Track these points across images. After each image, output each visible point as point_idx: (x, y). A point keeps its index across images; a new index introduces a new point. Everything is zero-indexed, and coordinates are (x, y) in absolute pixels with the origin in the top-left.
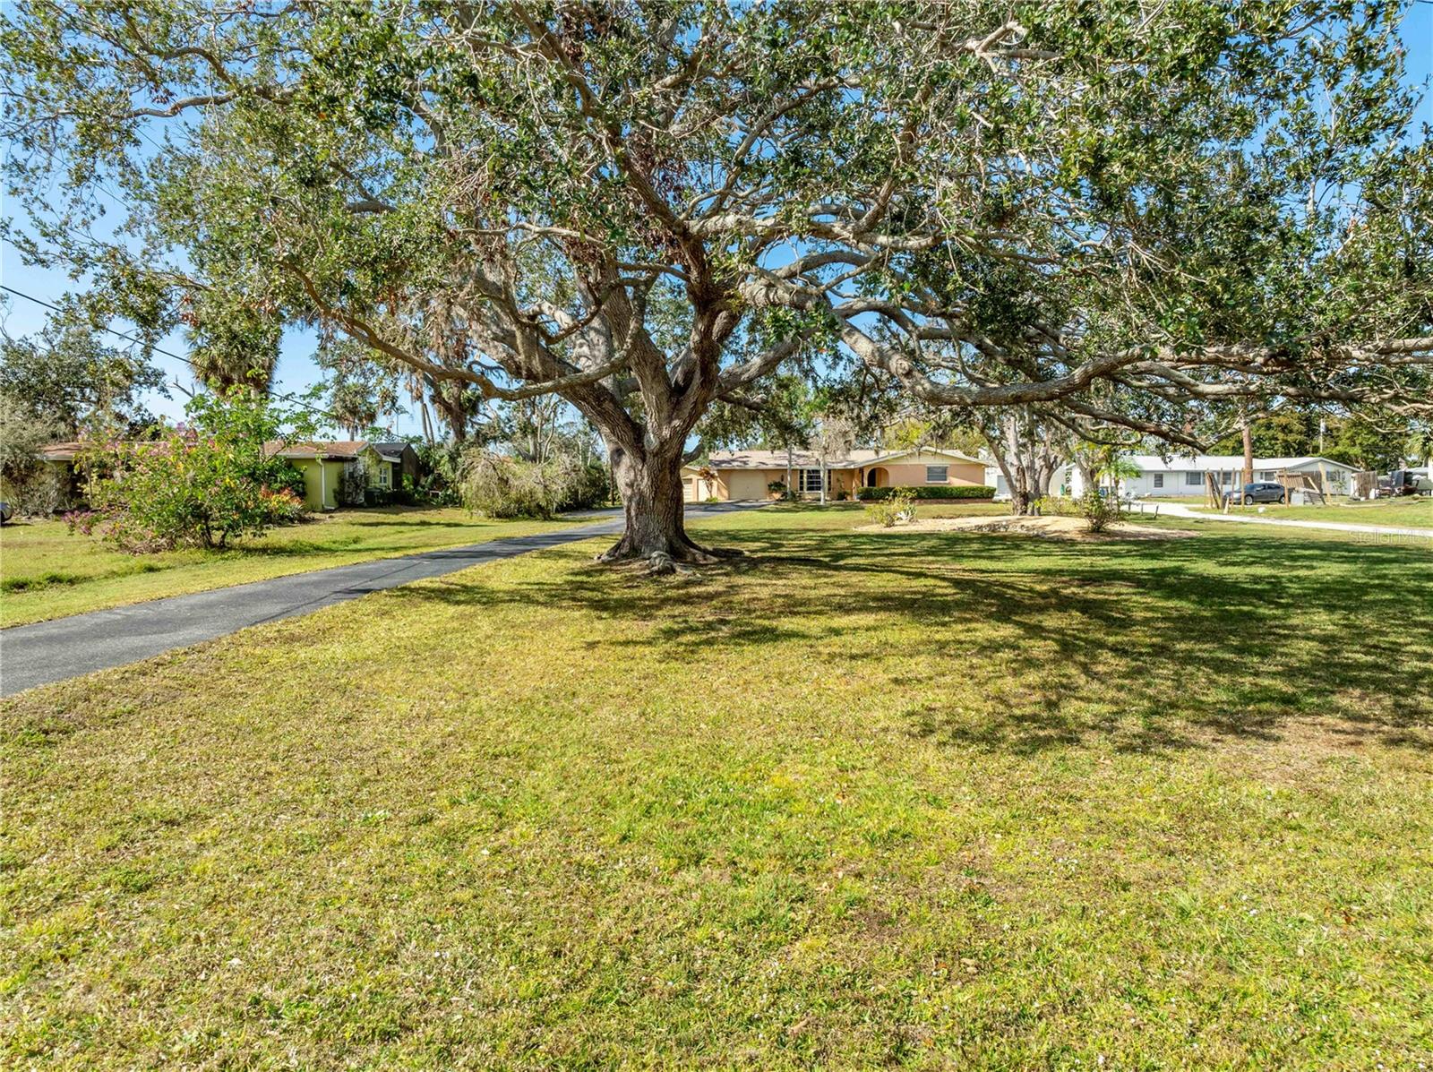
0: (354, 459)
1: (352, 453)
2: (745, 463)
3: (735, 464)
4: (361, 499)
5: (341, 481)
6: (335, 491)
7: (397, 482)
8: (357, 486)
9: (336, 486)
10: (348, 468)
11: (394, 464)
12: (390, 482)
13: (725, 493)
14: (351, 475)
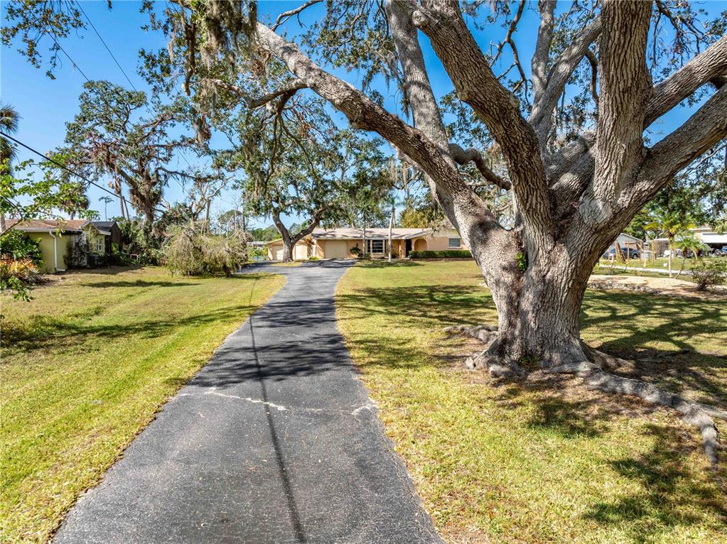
0: (79, 233)
1: (78, 228)
2: (333, 235)
3: (328, 236)
4: (85, 262)
5: (70, 249)
6: (64, 257)
7: (108, 249)
8: (82, 253)
9: (65, 253)
10: (74, 239)
11: (106, 236)
12: (103, 250)
13: (322, 253)
14: (77, 244)
